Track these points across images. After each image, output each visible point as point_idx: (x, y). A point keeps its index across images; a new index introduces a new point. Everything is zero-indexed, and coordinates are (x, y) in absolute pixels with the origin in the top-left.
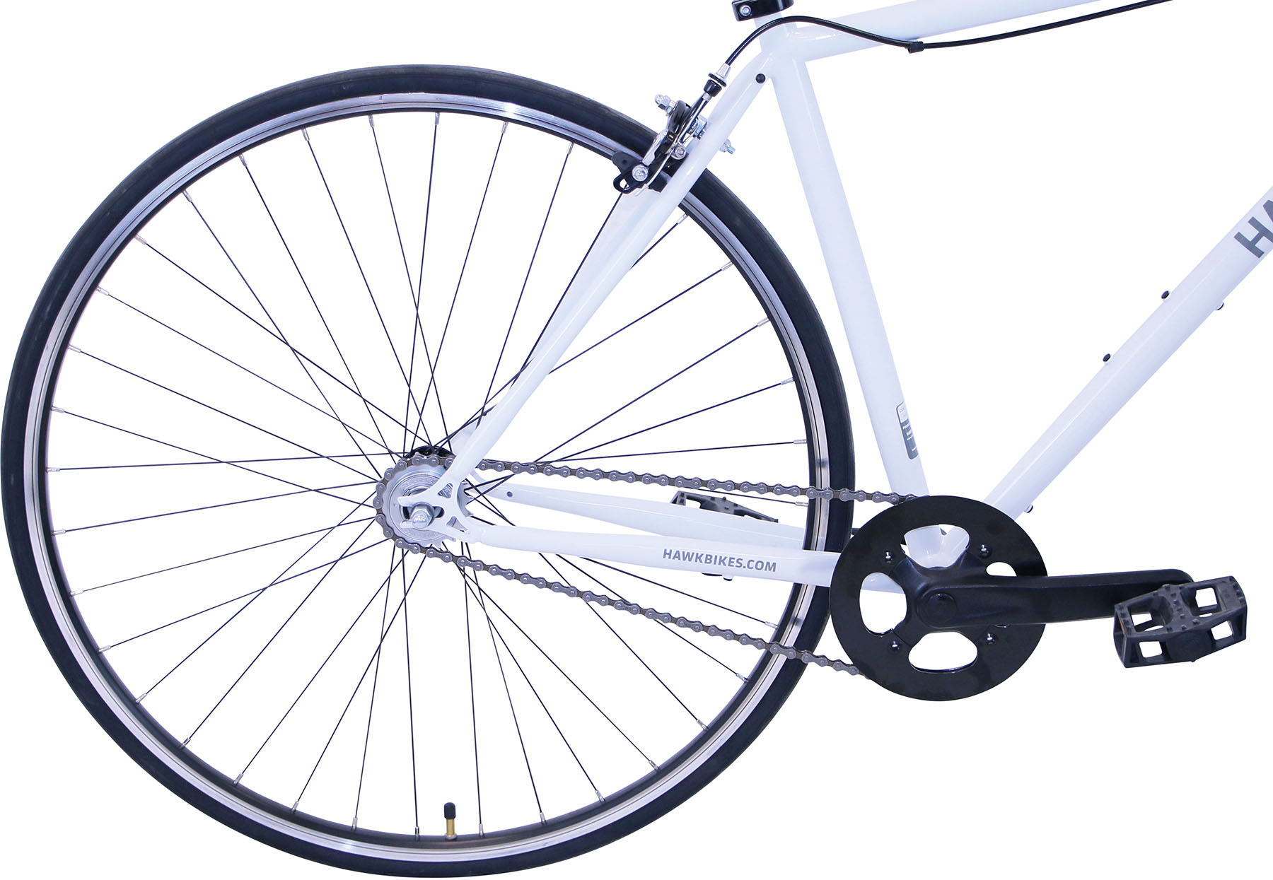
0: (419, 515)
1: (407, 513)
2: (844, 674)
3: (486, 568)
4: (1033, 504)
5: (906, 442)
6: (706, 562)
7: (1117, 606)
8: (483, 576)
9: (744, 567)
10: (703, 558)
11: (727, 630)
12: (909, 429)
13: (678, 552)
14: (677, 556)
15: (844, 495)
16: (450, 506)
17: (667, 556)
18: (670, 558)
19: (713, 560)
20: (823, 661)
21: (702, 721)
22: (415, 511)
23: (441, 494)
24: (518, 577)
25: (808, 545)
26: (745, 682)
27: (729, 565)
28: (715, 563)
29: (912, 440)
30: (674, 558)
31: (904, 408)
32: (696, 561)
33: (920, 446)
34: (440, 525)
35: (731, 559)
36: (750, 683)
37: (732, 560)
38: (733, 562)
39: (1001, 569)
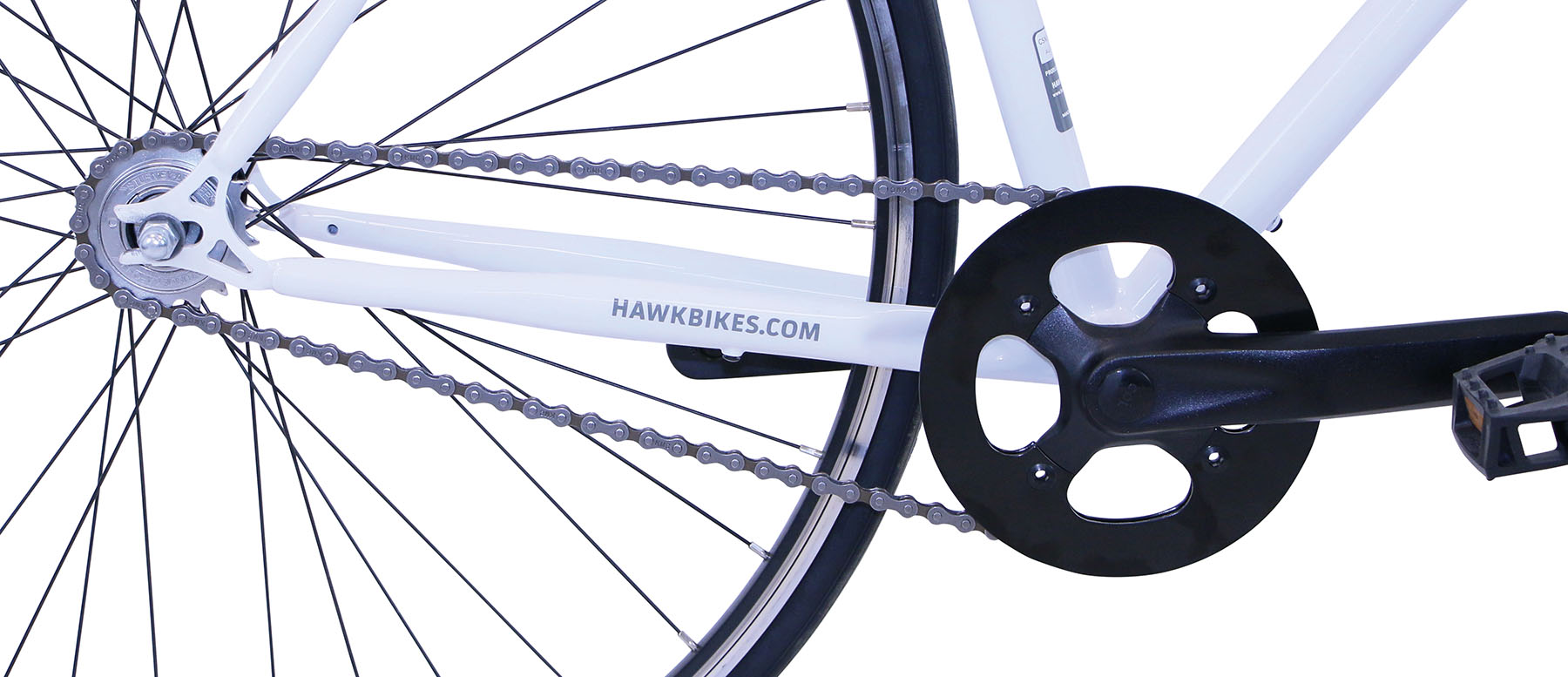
0: (154, 238)
1: (131, 235)
2: (949, 530)
3: (284, 343)
4: (1283, 215)
5: (1052, 100)
6: (691, 323)
7: (1458, 376)
8: (278, 357)
9: (762, 332)
10: (686, 316)
11: (731, 452)
12: (1055, 77)
13: (639, 305)
14: (638, 311)
15: (941, 190)
16: (215, 221)
17: (620, 312)
18: (624, 315)
19: (704, 318)
20: (912, 507)
21: (688, 633)
22: (146, 228)
23: (195, 197)
24: (343, 358)
25: (877, 293)
26: (765, 560)
27: (734, 329)
28: (708, 325)
29: (1061, 97)
30: (631, 316)
31: (1045, 39)
32: (673, 321)
33: (1074, 110)
34: (194, 257)
35: (737, 316)
36: (775, 561)
37: (739, 319)
38: (741, 323)
39: (1233, 323)
